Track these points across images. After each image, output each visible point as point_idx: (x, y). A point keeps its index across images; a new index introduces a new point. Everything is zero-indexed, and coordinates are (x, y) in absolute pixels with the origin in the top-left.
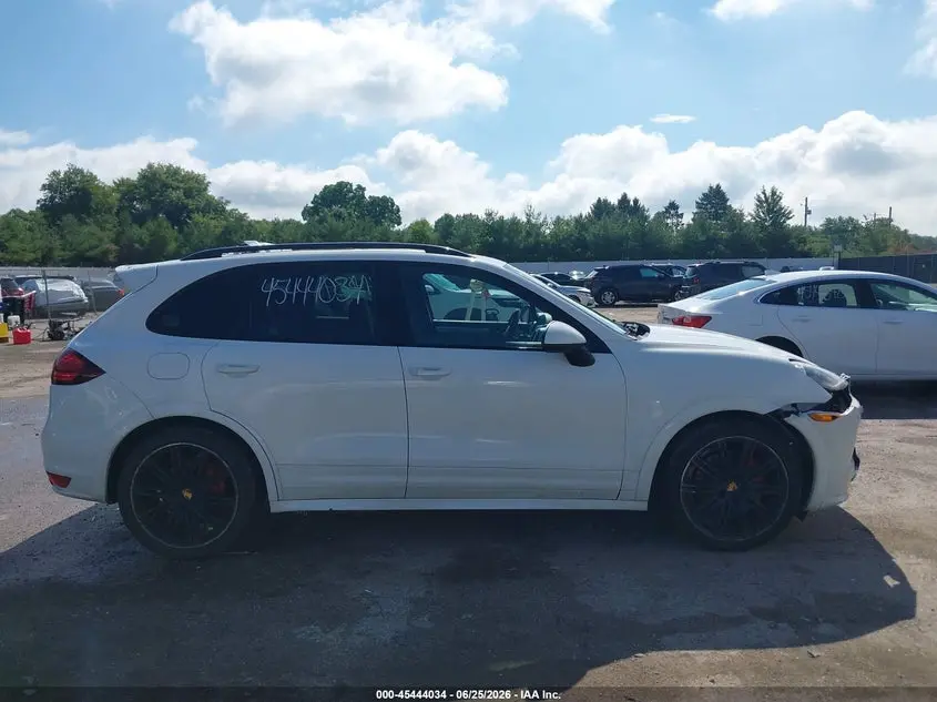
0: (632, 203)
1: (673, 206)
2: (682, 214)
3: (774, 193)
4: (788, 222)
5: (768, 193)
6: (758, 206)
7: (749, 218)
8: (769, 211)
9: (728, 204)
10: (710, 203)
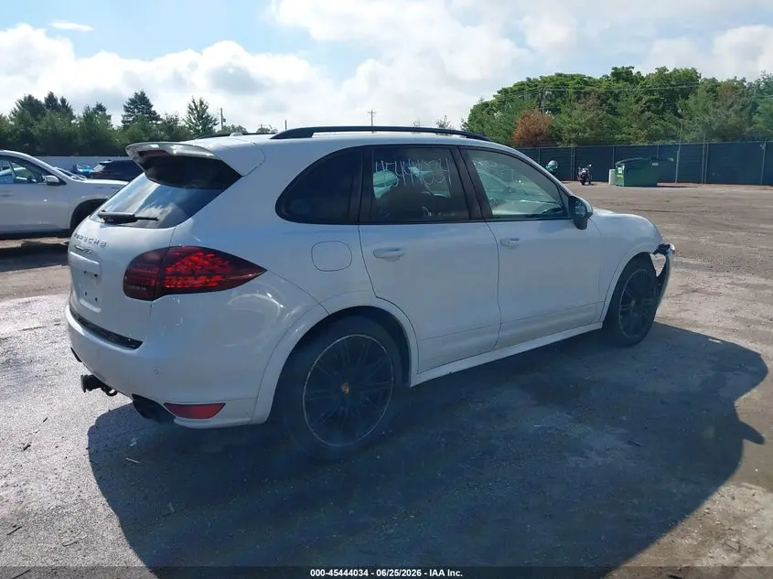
0: (59, 102)
1: (100, 108)
2: (110, 116)
3: (202, 103)
4: (215, 127)
5: (198, 103)
6: (189, 113)
7: (183, 123)
8: (200, 117)
9: (153, 109)
10: (136, 107)
